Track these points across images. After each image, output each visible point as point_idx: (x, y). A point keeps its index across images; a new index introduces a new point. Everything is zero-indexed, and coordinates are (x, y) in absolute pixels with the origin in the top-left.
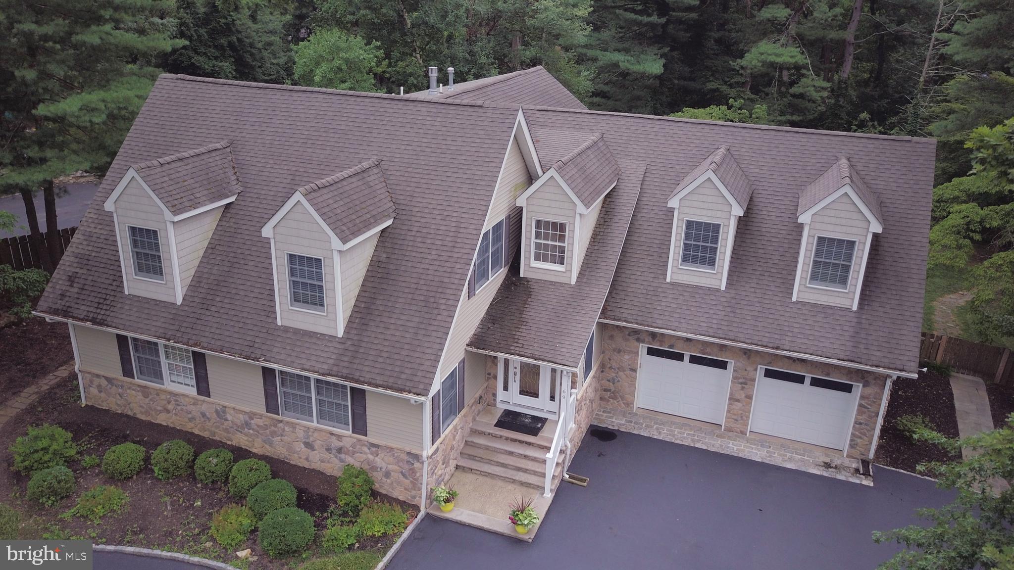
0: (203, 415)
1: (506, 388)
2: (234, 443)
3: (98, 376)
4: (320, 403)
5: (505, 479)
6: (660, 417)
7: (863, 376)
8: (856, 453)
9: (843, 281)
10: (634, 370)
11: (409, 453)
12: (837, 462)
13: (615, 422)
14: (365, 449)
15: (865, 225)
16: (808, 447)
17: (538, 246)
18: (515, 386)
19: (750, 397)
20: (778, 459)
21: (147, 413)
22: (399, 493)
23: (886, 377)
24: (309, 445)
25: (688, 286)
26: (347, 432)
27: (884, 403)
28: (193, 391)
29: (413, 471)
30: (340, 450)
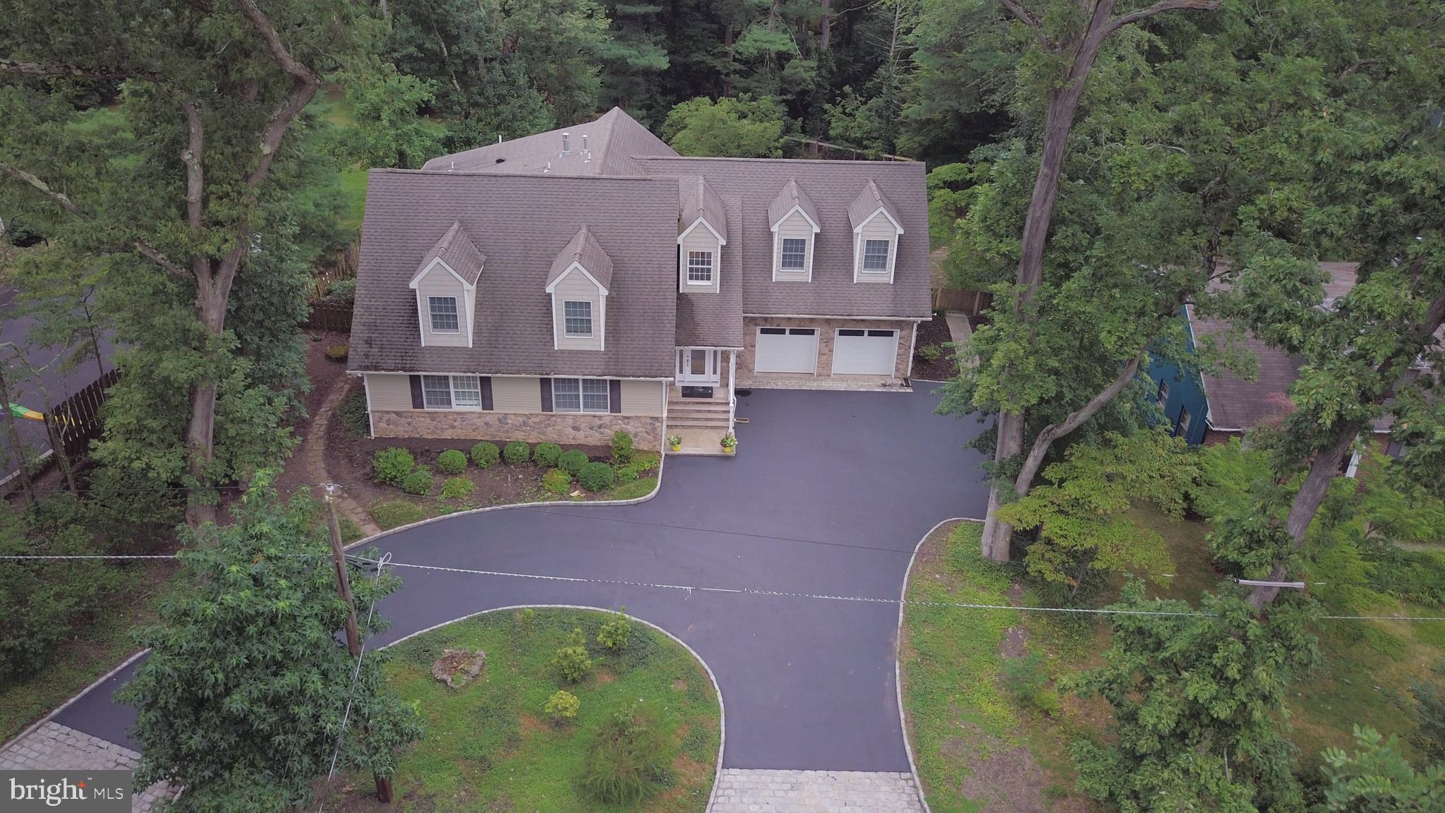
0: (487, 424)
1: (681, 372)
2: (512, 440)
3: (388, 412)
4: (584, 396)
5: (700, 427)
6: (773, 375)
7: (899, 324)
8: (899, 374)
9: (884, 266)
10: (754, 346)
11: (652, 418)
12: (889, 382)
13: (747, 384)
14: (620, 422)
15: (893, 230)
16: (869, 377)
17: (691, 270)
18: (687, 368)
19: (831, 351)
20: (854, 387)
21: (433, 432)
22: (644, 446)
23: (914, 322)
24: (576, 428)
25: (787, 283)
26: (606, 413)
27: (914, 339)
28: (479, 409)
29: (655, 429)
30: (600, 427)
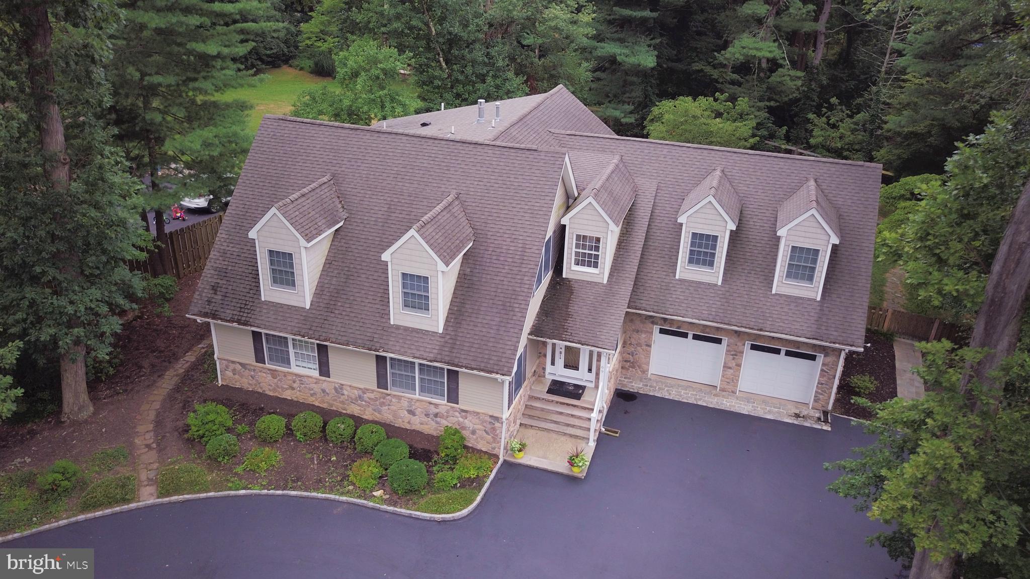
0: (324, 391)
1: (553, 363)
2: (348, 412)
3: (233, 362)
4: (421, 380)
5: (558, 432)
6: (669, 381)
7: (824, 350)
8: (819, 406)
9: (810, 278)
10: (650, 346)
11: (491, 416)
12: (805, 413)
13: (635, 386)
14: (457, 414)
15: (826, 238)
16: (782, 402)
17: (577, 254)
18: (560, 361)
19: (739, 365)
20: (760, 412)
21: (274, 390)
22: (482, 446)
23: (841, 350)
24: (411, 412)
25: (693, 282)
26: (443, 402)
27: (840, 369)
28: (316, 374)
29: (494, 429)
30: (436, 415)
